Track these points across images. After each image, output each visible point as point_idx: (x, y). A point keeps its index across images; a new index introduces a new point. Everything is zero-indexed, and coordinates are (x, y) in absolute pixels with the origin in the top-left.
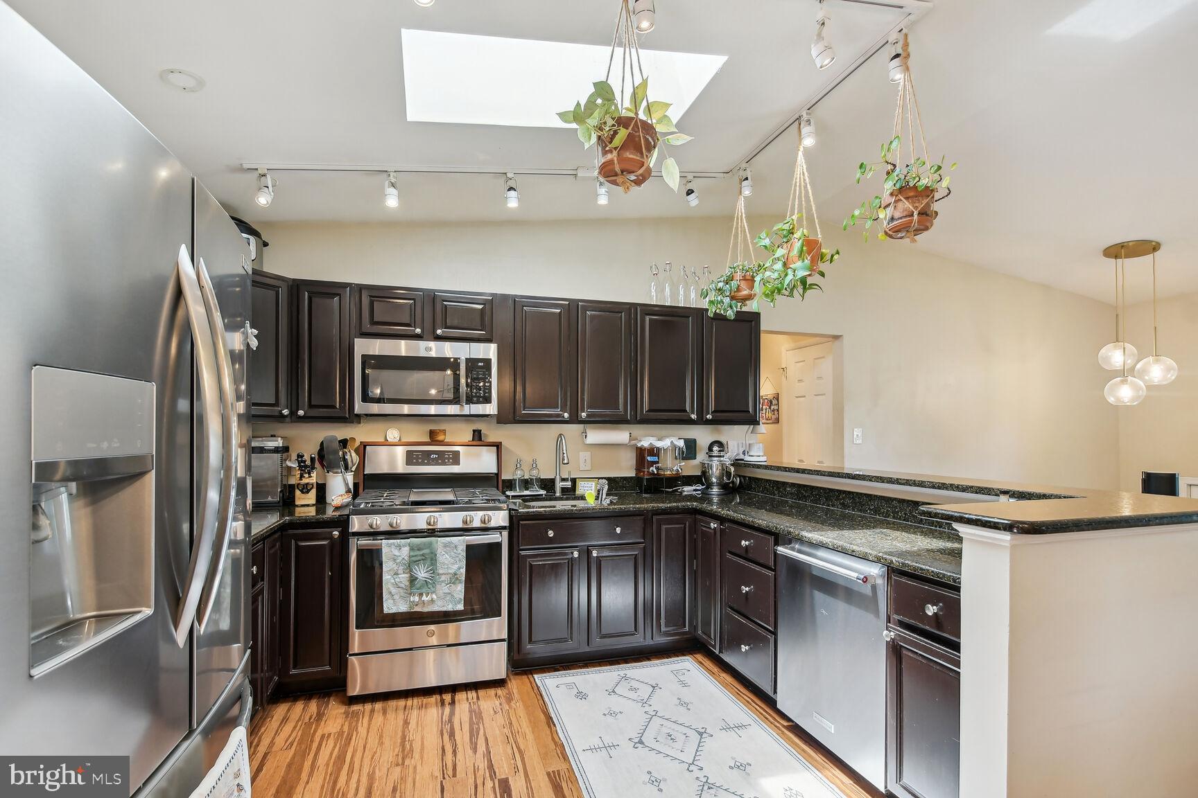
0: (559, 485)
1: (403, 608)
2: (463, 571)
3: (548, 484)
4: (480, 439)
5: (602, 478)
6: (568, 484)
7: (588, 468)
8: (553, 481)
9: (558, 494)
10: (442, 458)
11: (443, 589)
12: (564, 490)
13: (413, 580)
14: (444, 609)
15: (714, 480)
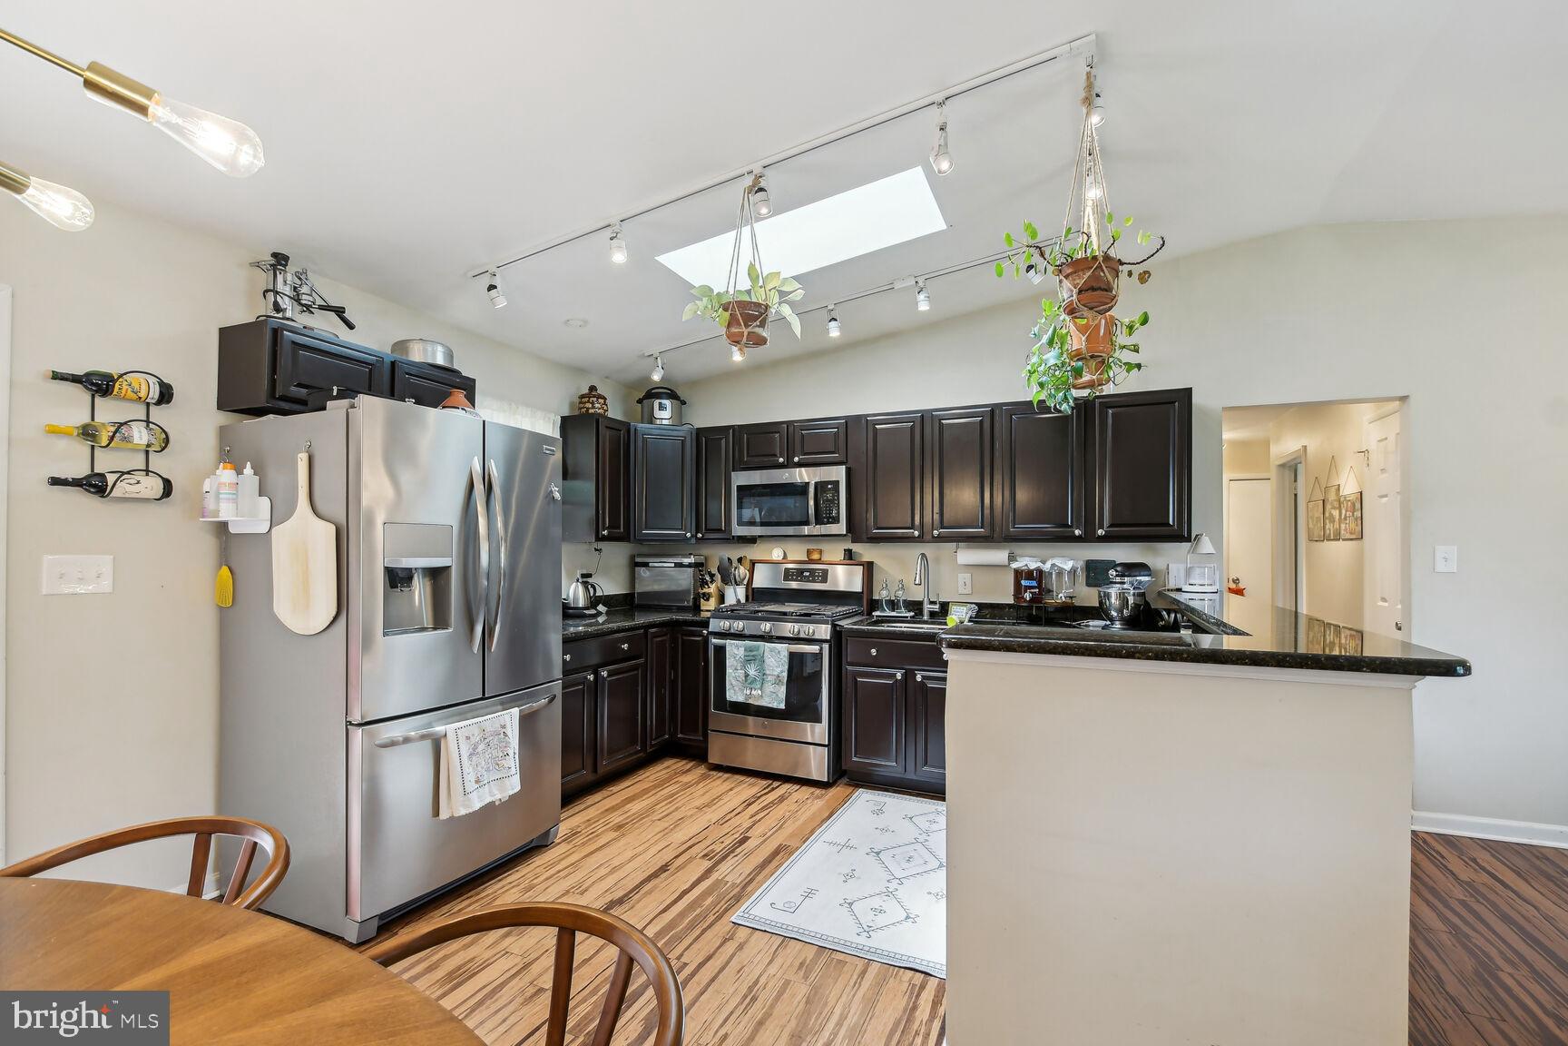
0: (927, 607)
1: (741, 699)
2: (785, 674)
3: (916, 607)
4: (851, 558)
5: (972, 603)
6: (936, 608)
7: (968, 590)
8: (920, 604)
9: (925, 618)
10: (813, 575)
11: (769, 688)
12: (932, 614)
13: (747, 676)
14: (770, 706)
15: (1114, 614)
